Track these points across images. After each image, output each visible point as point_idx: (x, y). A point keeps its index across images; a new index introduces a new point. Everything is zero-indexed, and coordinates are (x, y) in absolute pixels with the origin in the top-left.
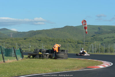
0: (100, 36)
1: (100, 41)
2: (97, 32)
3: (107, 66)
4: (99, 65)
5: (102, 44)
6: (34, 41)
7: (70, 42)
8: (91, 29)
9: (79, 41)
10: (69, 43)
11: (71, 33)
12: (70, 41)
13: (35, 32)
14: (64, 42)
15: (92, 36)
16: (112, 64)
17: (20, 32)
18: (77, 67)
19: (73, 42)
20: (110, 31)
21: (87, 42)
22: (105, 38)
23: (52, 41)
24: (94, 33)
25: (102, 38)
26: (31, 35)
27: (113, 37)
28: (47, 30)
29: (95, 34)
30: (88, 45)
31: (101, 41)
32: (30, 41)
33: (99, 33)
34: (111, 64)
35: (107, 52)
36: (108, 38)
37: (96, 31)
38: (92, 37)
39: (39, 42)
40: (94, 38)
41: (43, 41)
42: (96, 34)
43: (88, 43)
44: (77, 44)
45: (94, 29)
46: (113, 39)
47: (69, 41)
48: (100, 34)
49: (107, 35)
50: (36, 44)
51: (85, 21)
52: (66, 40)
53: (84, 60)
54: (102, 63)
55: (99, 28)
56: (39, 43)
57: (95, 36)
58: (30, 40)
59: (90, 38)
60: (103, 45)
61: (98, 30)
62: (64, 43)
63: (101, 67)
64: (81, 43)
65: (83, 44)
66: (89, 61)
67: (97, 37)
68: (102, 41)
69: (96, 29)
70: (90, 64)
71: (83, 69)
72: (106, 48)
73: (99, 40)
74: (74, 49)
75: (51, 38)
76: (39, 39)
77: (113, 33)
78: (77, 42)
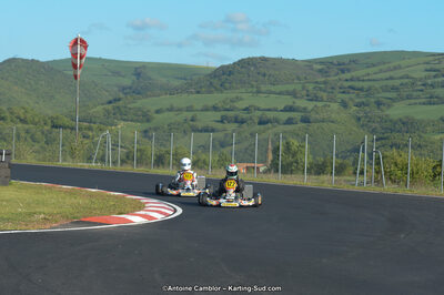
0: (141, 103)
1: (137, 121)
2: (130, 88)
3: (159, 217)
4: (128, 213)
5: (146, 132)
7: (23, 121)
8: (106, 75)
9: (57, 118)
10: (20, 125)
11: (28, 86)
12: (22, 116)
14: (2, 119)
15: (110, 102)
16: (180, 211)
18: (42, 216)
19: (36, 120)
20: (177, 83)
21: (90, 122)
22: (157, 112)
24: (116, 89)
25: (148, 111)
27: (189, 109)
29: (121, 95)
30: (90, 134)
31: (142, 122)
33: (137, 91)
34: (175, 211)
35: (163, 163)
36: (171, 109)
37: (127, 82)
38: (110, 107)
40: (117, 110)
42: (126, 94)
43: (90, 129)
45: (116, 73)
46: (189, 115)
47: (18, 117)
48: (139, 93)
49: (166, 101)
51: (82, 41)
52: (7, 114)
53: (70, 193)
54: (141, 207)
55: (139, 70)
57: (119, 100)
59: (99, 108)
60: (150, 138)
61: (134, 78)
63: (137, 220)
64: (64, 127)
65: (73, 129)
66: (91, 195)
67: (130, 106)
68: (148, 121)
69: (124, 76)
70: (95, 209)
71: (67, 226)
72: (162, 148)
73: (135, 118)
74: (37, 147)
77: (192, 93)
78: (50, 121)
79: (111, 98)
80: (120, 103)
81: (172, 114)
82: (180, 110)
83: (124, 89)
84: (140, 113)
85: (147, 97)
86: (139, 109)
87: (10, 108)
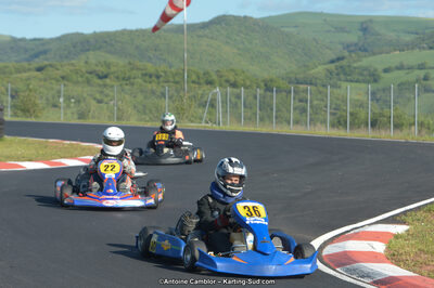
1: (364, 81)
2: (356, 45)
5: (373, 94)
6: (80, 79)
7: (234, 85)
8: (329, 31)
9: (271, 81)
11: (241, 46)
12: (232, 79)
13: (88, 42)
14: (210, 83)
15: (332, 62)
17: (23, 40)
19: (248, 83)
20: (408, 38)
21: (311, 84)
22: (386, 71)
23: (158, 77)
24: (340, 47)
25: (376, 70)
26: (69, 53)
27: (421, 67)
28: (137, 31)
29: (346, 54)
31: (368, 82)
32: (63, 78)
36: (400, 67)
37: (353, 38)
38: (332, 66)
39: (100, 81)
40: (341, 70)
41: (117, 78)
42: (350, 52)
44: (262, 92)
45: (341, 30)
46: (422, 73)
47: (227, 81)
48: (365, 50)
49: (396, 58)
50: (87, 89)
52: (215, 77)
55: (366, 26)
56: (99, 85)
57: (343, 58)
58: (60, 73)
59: (321, 68)
60: (379, 100)
61: (361, 33)
62: (206, 87)
67: (355, 65)
68: (375, 81)
69: (348, 32)
73: (361, 78)
75: (150, 68)
76: (102, 69)
77: (424, 48)
78: (262, 84)
79: (334, 57)
80: (344, 63)
81: (402, 73)
82: (411, 68)
83: (348, 46)
84: (365, 73)
85: (374, 54)
86: (366, 69)
87: (218, 71)
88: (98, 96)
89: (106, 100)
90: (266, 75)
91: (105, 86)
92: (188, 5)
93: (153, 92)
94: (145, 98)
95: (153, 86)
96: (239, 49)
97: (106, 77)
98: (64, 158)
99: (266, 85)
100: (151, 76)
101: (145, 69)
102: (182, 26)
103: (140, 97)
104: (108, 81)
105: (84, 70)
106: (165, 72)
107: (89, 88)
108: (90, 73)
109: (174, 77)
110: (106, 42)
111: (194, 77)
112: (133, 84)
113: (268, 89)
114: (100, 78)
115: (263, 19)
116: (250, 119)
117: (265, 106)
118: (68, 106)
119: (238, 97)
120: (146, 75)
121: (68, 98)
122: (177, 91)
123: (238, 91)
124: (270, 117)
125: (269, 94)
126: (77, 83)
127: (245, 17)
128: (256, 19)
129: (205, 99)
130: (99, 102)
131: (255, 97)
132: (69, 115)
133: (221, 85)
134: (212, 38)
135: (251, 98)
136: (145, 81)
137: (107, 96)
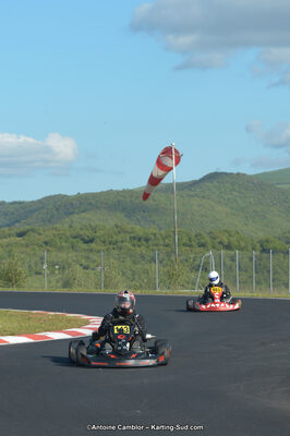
6: (64, 244)
7: (228, 247)
9: (267, 241)
10: (223, 251)
12: (226, 241)
13: (72, 204)
14: (202, 245)
17: (2, 204)
19: (243, 244)
23: (147, 240)
26: (52, 217)
28: (124, 191)
32: (46, 243)
39: (85, 246)
41: (104, 242)
44: (258, 253)
47: (220, 243)
50: (72, 255)
52: (208, 240)
56: (85, 250)
58: (43, 238)
62: (198, 250)
75: (139, 230)
76: (88, 234)
78: (258, 245)
87: (211, 232)
88: (83, 261)
89: (92, 265)
90: (261, 235)
91: (91, 250)
92: (177, 163)
93: (143, 257)
94: (134, 262)
95: (143, 250)
96: (232, 208)
97: (91, 241)
98: (49, 331)
99: (262, 246)
100: (139, 240)
101: (134, 232)
102: (172, 184)
103: (128, 262)
104: (93, 245)
105: (68, 234)
106: (155, 235)
107: (74, 253)
108: (75, 237)
109: (164, 239)
110: (91, 204)
111: (185, 240)
112: (120, 248)
113: (265, 250)
114: (86, 242)
115: (257, 176)
116: (245, 282)
117: (262, 269)
118: (52, 273)
119: (233, 259)
120: (134, 238)
121: (52, 265)
122: (168, 255)
123: (233, 253)
124: (267, 280)
125: (265, 255)
126: (60, 249)
127: (238, 174)
128: (251, 176)
129: (197, 262)
130: (86, 268)
131: (251, 259)
132: (54, 283)
133: (213, 247)
134: (203, 197)
135: (246, 260)
136: (134, 246)
137: (94, 261)
